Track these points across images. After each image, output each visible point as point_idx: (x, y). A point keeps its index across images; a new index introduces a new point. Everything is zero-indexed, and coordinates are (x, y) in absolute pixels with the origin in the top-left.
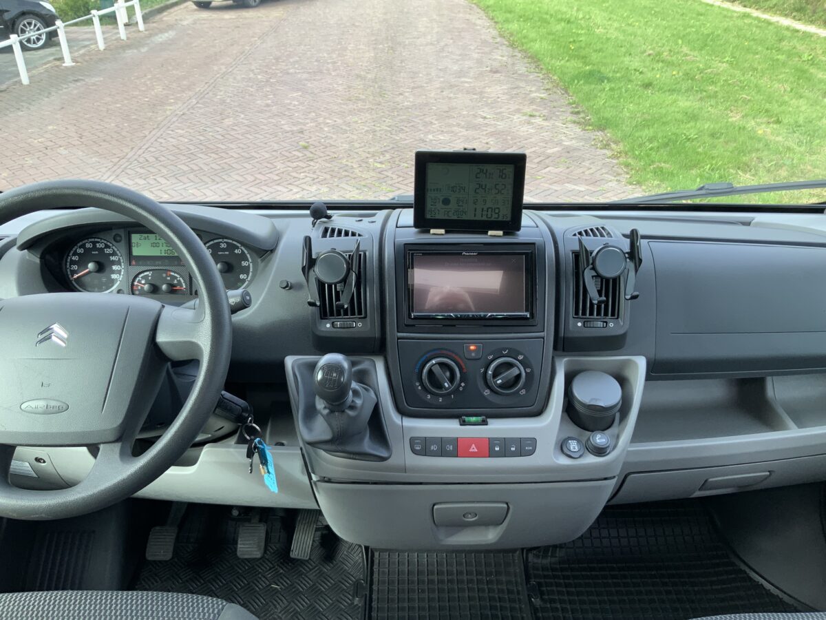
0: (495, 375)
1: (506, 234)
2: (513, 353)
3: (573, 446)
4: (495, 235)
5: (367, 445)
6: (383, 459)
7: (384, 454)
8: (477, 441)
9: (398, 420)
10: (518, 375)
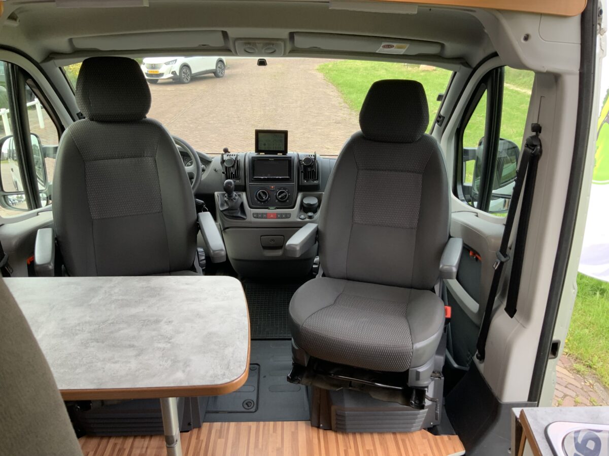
0: (279, 195)
2: (285, 189)
3: (302, 216)
4: (280, 155)
5: (239, 215)
7: (244, 217)
8: (273, 214)
9: (249, 209)
10: (286, 196)
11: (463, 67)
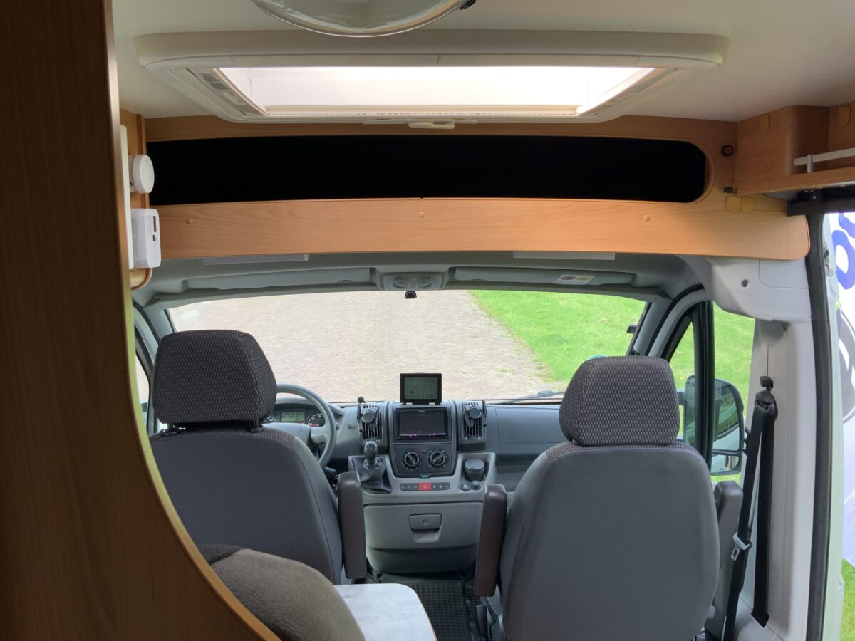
0: (433, 458)
1: (436, 404)
2: (440, 450)
3: (465, 486)
4: (432, 404)
5: (382, 487)
6: (389, 492)
7: (390, 490)
8: (427, 484)
9: (395, 478)
10: (442, 459)
11: (659, 298)
